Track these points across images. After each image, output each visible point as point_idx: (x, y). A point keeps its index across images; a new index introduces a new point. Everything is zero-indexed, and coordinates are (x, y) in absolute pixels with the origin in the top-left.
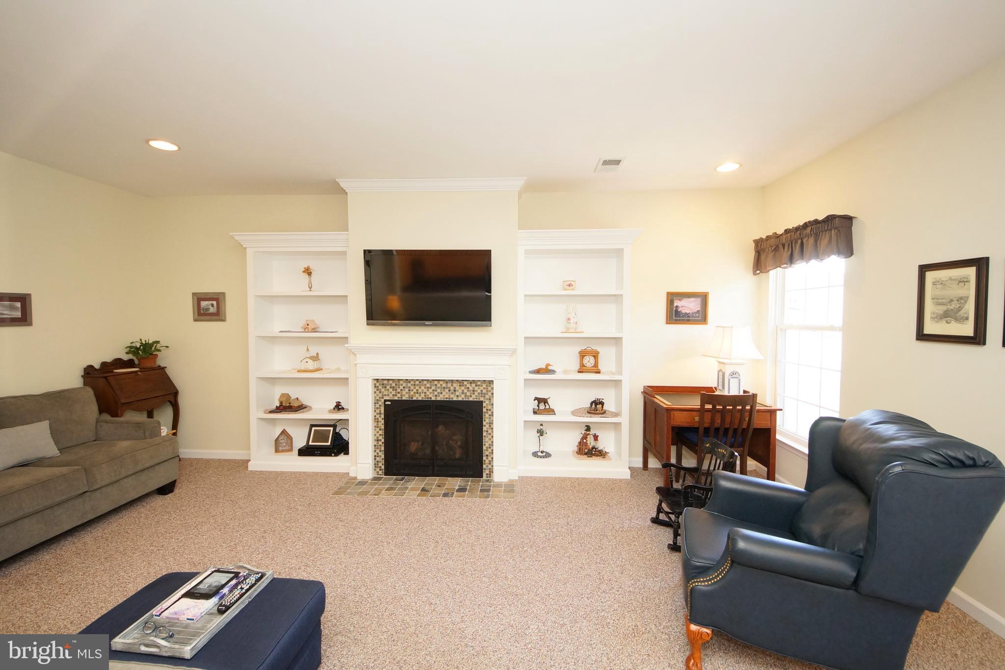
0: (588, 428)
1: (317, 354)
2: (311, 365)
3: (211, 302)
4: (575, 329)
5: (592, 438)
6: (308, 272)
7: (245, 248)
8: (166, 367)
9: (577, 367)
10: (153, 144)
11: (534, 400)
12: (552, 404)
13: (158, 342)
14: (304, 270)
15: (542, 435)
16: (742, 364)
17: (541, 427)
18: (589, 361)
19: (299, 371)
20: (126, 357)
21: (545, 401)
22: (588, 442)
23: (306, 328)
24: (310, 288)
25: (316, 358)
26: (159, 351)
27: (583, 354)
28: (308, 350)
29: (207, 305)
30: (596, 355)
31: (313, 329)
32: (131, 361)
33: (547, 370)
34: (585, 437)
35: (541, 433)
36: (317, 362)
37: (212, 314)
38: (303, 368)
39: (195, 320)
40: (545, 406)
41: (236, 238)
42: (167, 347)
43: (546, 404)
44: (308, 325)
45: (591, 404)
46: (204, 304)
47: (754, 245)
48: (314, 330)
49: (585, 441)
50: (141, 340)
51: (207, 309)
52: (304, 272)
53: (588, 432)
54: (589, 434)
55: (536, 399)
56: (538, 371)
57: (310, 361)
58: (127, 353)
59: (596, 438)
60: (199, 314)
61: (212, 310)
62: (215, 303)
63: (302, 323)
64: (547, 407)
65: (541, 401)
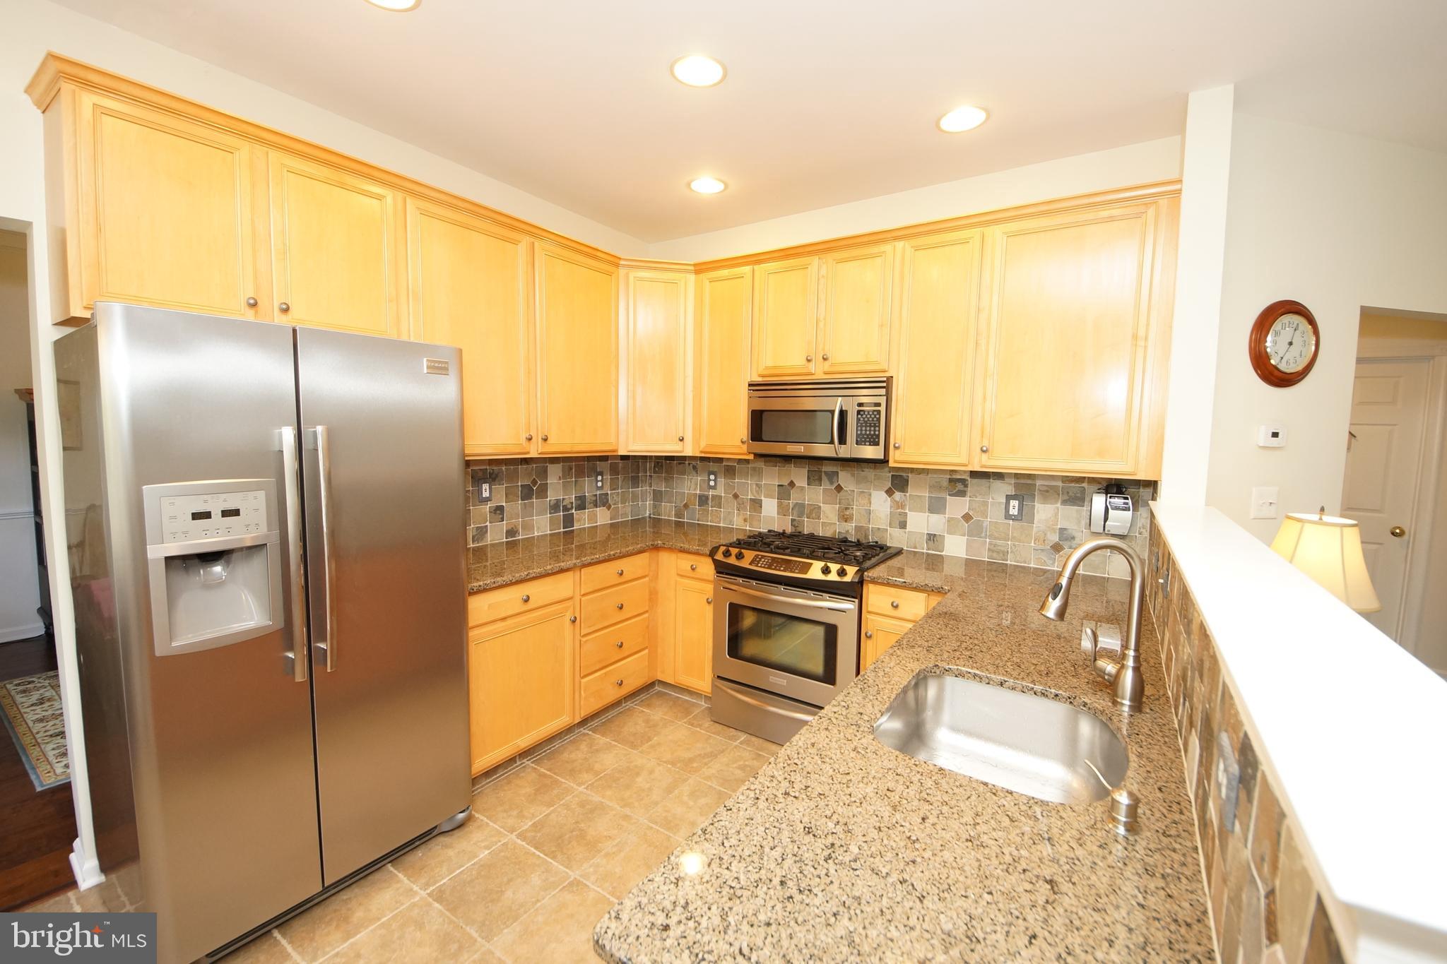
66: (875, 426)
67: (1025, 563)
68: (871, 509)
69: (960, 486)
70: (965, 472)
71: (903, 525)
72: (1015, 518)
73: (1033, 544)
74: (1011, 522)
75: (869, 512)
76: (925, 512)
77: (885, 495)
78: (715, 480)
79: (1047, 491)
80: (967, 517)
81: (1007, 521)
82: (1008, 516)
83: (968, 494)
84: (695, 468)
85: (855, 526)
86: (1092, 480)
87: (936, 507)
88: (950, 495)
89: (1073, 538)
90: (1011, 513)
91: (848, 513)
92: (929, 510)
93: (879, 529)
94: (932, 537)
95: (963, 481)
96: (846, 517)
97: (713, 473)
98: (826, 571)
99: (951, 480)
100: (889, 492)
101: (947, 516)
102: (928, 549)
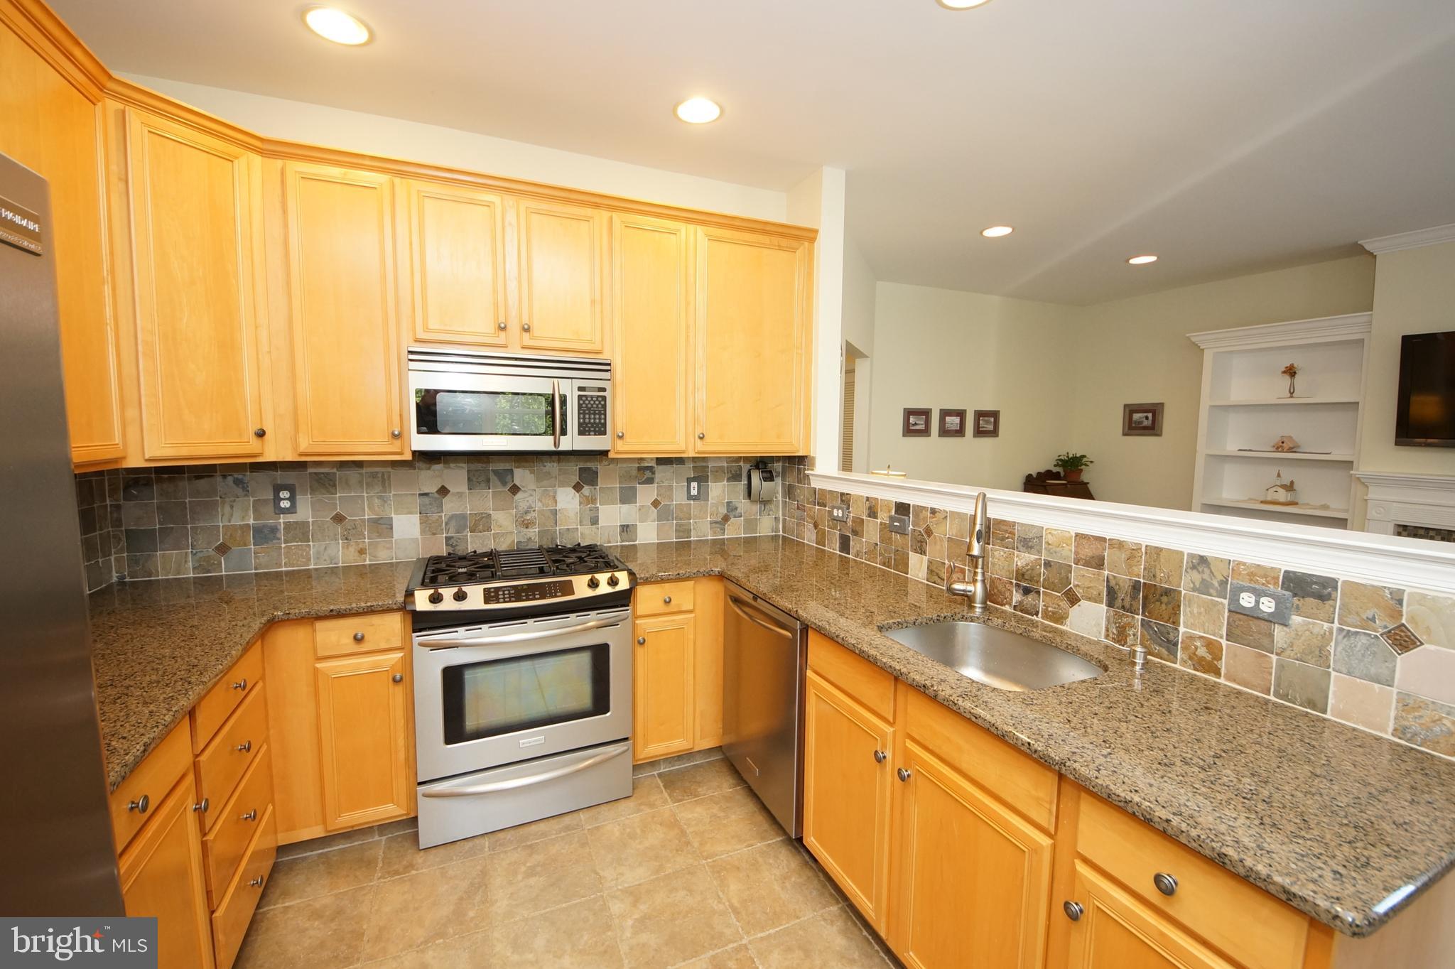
1: (1292, 483)
2: (1282, 495)
3: (1145, 414)
6: (1291, 372)
7: (1203, 350)
8: (1088, 483)
10: (1134, 261)
13: (1084, 456)
14: (1284, 369)
19: (1262, 502)
20: (1055, 470)
23: (1279, 447)
24: (1292, 394)
25: (1290, 487)
26: (1086, 465)
28: (1279, 475)
29: (1140, 418)
31: (1291, 448)
32: (1058, 473)
36: (1292, 492)
37: (1145, 428)
38: (1269, 499)
39: (1125, 434)
41: (1193, 339)
42: (1092, 462)
44: (1283, 443)
46: (1136, 416)
48: (1291, 450)
50: (1068, 453)
51: (1142, 422)
52: (1284, 372)
57: (1281, 491)
58: (1055, 466)
60: (1130, 428)
61: (1146, 423)
62: (1150, 415)
63: (1277, 439)
66: (600, 414)
67: (704, 536)
68: (558, 508)
69: (648, 474)
70: (652, 459)
71: (595, 521)
72: (695, 498)
73: (709, 519)
74: (692, 502)
75: (555, 512)
76: (617, 504)
77: (573, 491)
78: (292, 499)
79: (717, 472)
80: (656, 503)
81: (689, 502)
82: (690, 497)
83: (656, 481)
84: (238, 482)
85: (538, 531)
86: (746, 459)
87: (627, 497)
88: (639, 483)
89: (736, 508)
90: (692, 494)
91: (528, 518)
92: (620, 501)
93: (568, 529)
94: (625, 529)
95: (651, 469)
96: (526, 522)
97: (285, 487)
98: (593, 584)
99: (640, 469)
100: (577, 487)
101: (638, 504)
102: (622, 541)
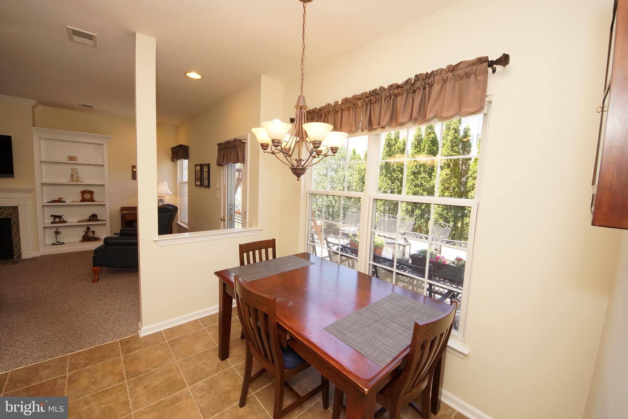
0: (88, 228)
4: (78, 180)
5: (91, 233)
9: (80, 198)
11: (51, 216)
12: (65, 218)
15: (57, 234)
16: (164, 196)
17: (57, 230)
18: (87, 196)
21: (60, 217)
22: (89, 235)
27: (83, 193)
30: (91, 193)
33: (59, 201)
34: (87, 232)
35: (57, 233)
40: (60, 220)
43: (61, 219)
45: (90, 217)
47: (171, 149)
49: (87, 234)
53: (89, 230)
54: (89, 231)
55: (52, 216)
56: (53, 202)
59: (93, 232)
64: (62, 220)
65: (55, 217)
